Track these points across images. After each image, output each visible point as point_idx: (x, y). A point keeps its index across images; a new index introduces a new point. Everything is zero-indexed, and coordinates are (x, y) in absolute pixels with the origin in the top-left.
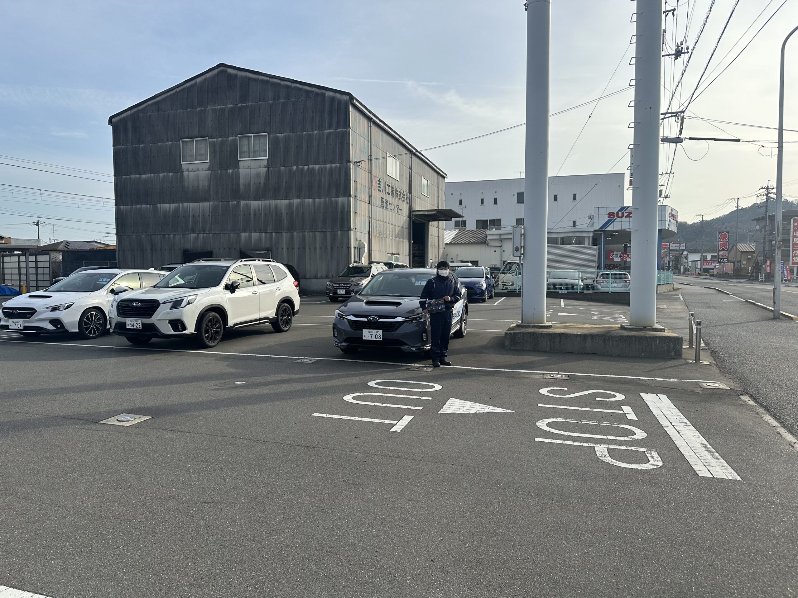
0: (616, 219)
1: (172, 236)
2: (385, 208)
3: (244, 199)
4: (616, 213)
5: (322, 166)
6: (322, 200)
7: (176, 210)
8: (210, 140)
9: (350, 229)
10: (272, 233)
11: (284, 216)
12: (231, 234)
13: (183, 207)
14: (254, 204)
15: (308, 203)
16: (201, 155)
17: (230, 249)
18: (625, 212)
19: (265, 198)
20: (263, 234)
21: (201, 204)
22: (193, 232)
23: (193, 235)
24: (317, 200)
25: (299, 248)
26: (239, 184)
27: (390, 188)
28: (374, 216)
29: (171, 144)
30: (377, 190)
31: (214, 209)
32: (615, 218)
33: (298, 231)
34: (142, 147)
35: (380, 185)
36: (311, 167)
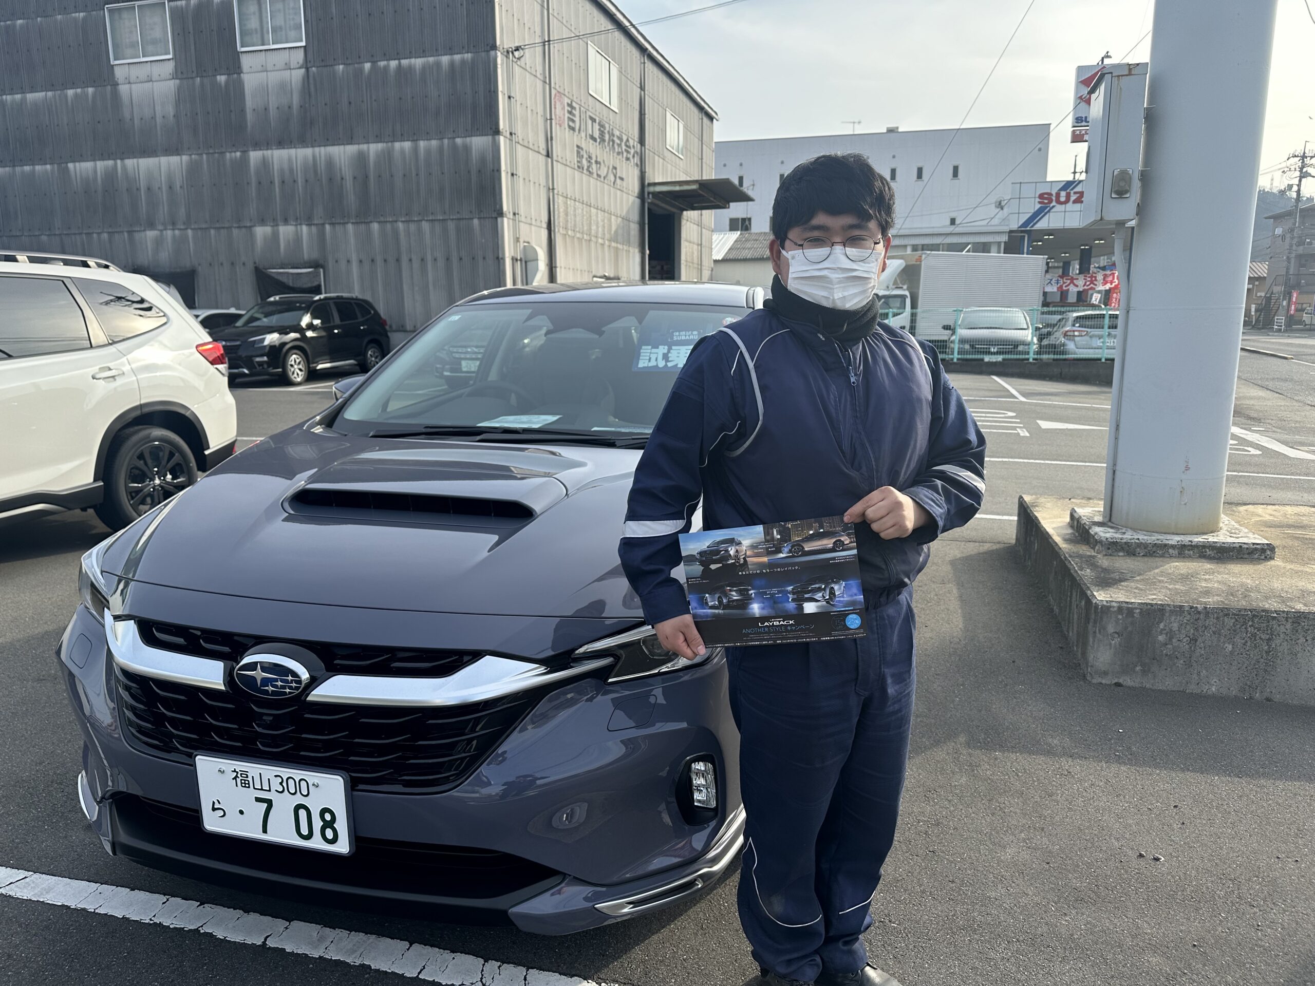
0: (1053, 207)
1: (105, 236)
2: (585, 171)
3: (257, 146)
4: (1054, 195)
5: (431, 59)
6: (434, 143)
7: (110, 176)
8: (172, 4)
9: (501, 214)
10: (323, 224)
11: (349, 184)
12: (233, 229)
13: (124, 168)
14: (279, 156)
15: (402, 151)
16: (154, 42)
17: (232, 264)
18: (1072, 192)
19: (303, 141)
20: (304, 228)
21: (164, 160)
22: (151, 225)
23: (151, 234)
24: (422, 144)
25: (385, 261)
26: (243, 111)
27: (597, 127)
28: (559, 187)
29: (84, 19)
30: (567, 126)
31: (193, 171)
32: (1051, 205)
33: (382, 219)
34: (21, 26)
35: (574, 115)
36: (405, 62)
